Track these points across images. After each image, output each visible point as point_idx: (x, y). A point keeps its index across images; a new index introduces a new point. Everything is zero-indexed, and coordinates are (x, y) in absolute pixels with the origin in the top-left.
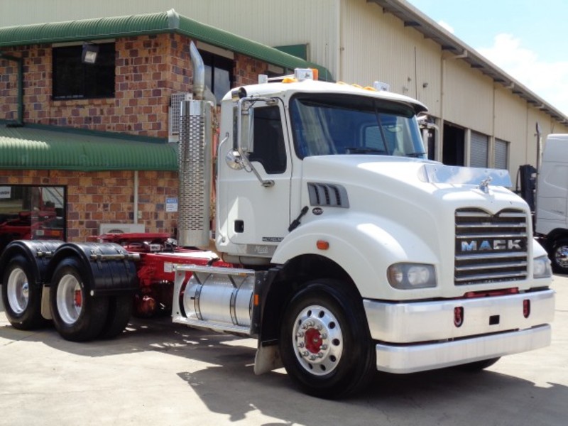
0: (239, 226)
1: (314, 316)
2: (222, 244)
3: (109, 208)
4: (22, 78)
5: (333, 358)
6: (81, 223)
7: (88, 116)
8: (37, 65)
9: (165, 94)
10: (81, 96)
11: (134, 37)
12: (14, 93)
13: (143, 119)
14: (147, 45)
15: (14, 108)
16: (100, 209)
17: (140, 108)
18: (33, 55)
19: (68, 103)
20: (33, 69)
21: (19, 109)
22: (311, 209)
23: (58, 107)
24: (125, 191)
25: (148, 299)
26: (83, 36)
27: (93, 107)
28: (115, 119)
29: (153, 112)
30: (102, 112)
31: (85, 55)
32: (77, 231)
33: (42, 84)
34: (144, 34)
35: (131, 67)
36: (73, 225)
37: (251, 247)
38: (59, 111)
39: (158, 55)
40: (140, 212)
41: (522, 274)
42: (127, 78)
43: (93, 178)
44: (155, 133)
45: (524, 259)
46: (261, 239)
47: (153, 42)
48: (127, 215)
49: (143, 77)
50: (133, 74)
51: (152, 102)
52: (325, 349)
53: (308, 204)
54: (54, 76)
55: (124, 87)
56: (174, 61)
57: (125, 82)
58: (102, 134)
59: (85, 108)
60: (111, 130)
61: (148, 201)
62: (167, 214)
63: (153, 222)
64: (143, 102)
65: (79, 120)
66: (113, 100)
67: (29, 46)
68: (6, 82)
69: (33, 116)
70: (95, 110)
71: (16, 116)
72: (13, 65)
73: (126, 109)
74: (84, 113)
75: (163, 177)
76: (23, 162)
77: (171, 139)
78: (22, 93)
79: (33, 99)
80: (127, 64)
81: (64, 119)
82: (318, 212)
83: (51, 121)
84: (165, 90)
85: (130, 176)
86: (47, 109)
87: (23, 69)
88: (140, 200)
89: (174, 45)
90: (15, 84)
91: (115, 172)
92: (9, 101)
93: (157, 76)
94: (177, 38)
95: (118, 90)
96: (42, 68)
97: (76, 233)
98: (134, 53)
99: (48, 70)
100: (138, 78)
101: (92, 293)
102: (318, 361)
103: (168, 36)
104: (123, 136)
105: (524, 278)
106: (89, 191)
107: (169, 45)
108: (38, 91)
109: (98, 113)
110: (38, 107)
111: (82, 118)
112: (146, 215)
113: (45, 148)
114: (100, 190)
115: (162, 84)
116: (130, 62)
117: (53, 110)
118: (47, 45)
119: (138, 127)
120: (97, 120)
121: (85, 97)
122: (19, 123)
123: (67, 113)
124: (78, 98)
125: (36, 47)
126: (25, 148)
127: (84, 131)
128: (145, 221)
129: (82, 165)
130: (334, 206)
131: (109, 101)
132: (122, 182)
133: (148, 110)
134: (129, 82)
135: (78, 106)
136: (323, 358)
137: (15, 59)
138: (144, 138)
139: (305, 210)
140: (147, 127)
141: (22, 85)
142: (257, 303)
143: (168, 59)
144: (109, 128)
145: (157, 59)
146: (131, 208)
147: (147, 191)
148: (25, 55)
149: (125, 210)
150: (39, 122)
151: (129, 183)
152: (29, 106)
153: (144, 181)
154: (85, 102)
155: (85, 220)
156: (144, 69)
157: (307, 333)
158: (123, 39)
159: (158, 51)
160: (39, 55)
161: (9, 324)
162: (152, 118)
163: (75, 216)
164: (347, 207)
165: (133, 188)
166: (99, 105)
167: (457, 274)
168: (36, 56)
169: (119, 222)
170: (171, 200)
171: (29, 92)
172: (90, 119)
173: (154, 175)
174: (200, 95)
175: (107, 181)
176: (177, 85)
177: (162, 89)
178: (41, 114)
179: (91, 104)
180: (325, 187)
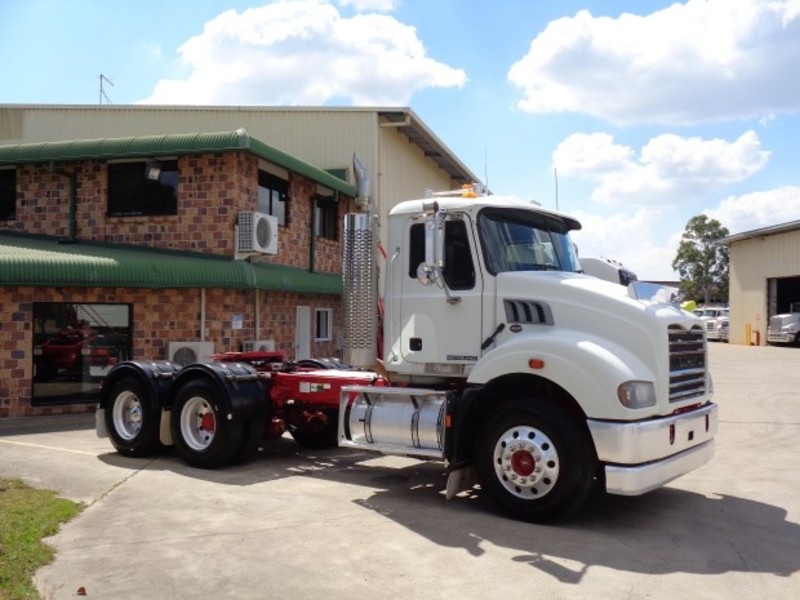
0: (416, 344)
1: (523, 437)
2: (394, 363)
3: (176, 326)
4: (74, 194)
5: (547, 481)
6: (147, 342)
7: (148, 232)
8: (91, 182)
9: (231, 212)
10: (139, 213)
11: (199, 155)
12: (65, 209)
13: (209, 238)
14: (212, 163)
15: (65, 224)
16: (167, 328)
17: (205, 226)
18: (87, 171)
19: (126, 220)
20: (87, 184)
21: (70, 224)
22: (508, 326)
23: (115, 224)
24: (192, 309)
25: (278, 421)
26: (146, 153)
27: (152, 224)
28: (178, 237)
29: (219, 230)
30: (163, 229)
31: (148, 172)
32: (143, 350)
33: (97, 200)
34: (209, 152)
35: (194, 185)
36: (139, 343)
37: (429, 366)
38: (115, 228)
39: (224, 173)
40: (207, 330)
41: (701, 389)
42: (191, 196)
43: (160, 297)
44: (221, 251)
45: (701, 375)
46: (445, 357)
47: (219, 160)
48: (194, 333)
49: (208, 195)
50: (197, 192)
51: (217, 219)
52: (538, 471)
53: (504, 321)
54: (110, 192)
55: (187, 204)
56: (240, 180)
57: (188, 199)
58: (163, 251)
59: (144, 225)
60: (173, 248)
61: (214, 319)
62: (232, 332)
63: (220, 339)
64: (208, 219)
65: (137, 238)
66: (176, 218)
67: (83, 161)
68: (56, 198)
69: (86, 232)
70: (156, 228)
71: (67, 233)
72: (65, 181)
73: (190, 226)
74: (143, 230)
75: (229, 295)
76: (91, 279)
77: (237, 257)
78: (74, 209)
79: (86, 216)
80: (190, 181)
81: (121, 236)
82: (516, 330)
83: (106, 237)
84: (232, 208)
85: (196, 293)
86: (102, 226)
87: (75, 185)
88: (207, 317)
89: (240, 164)
90: (66, 201)
91: (182, 290)
92: (59, 216)
93: (222, 194)
94: (242, 157)
95: (180, 208)
96: (97, 184)
97: (141, 352)
98: (199, 171)
99: (104, 186)
100: (202, 195)
101: (230, 417)
102: (530, 483)
103: (235, 155)
104: (186, 253)
105: (702, 393)
106: (156, 308)
107: (236, 165)
108: (92, 208)
109: (159, 230)
110: (92, 223)
111: (140, 236)
112: (212, 333)
113: (114, 266)
114: (167, 308)
115: (228, 202)
116: (194, 180)
117: (109, 227)
118: (103, 160)
119: (203, 244)
120: (158, 237)
121: (143, 215)
122: (71, 239)
123: (124, 230)
124: (136, 215)
125: (91, 162)
126: (92, 264)
127: (143, 249)
128: (212, 338)
129: (152, 282)
130: (536, 323)
131: (171, 218)
132: (189, 299)
133: (213, 228)
134: (192, 199)
135: (136, 223)
136: (536, 481)
137: (67, 175)
138: (208, 256)
139: (501, 327)
140: (212, 244)
141: (75, 201)
142: (449, 424)
143: (234, 178)
144: (171, 245)
145: (223, 178)
146: (198, 327)
147: (214, 308)
148: (79, 170)
149: (192, 327)
150: (93, 238)
151: (196, 301)
152: (82, 222)
153: (211, 298)
154: (145, 219)
155: (151, 339)
156: (209, 187)
157: (514, 455)
158: (187, 158)
159: (224, 169)
160: (94, 170)
161: (115, 450)
162: (217, 235)
163: (141, 334)
164: (552, 323)
165: (200, 306)
166: (160, 222)
167: (672, 391)
168: (90, 171)
169: (186, 341)
170: (238, 317)
171: (82, 208)
172: (150, 236)
173: (221, 292)
174: (364, 208)
175: (173, 299)
176: (242, 203)
177: (228, 207)
178: (95, 231)
179: (151, 221)
180: (525, 305)
